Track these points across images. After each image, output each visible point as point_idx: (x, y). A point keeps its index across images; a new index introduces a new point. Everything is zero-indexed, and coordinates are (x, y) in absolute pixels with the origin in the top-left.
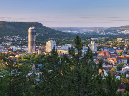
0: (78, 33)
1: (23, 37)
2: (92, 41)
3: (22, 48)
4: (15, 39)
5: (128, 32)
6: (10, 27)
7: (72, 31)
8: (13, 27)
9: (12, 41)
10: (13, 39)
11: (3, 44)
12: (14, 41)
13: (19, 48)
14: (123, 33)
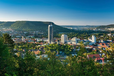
0: (78, 30)
1: (41, 32)
2: (93, 35)
3: (43, 39)
4: (36, 33)
5: (113, 29)
6: (32, 25)
7: (74, 28)
8: (34, 25)
9: (35, 35)
10: (35, 33)
11: (29, 37)
12: (36, 35)
13: (41, 40)
14: (110, 30)
